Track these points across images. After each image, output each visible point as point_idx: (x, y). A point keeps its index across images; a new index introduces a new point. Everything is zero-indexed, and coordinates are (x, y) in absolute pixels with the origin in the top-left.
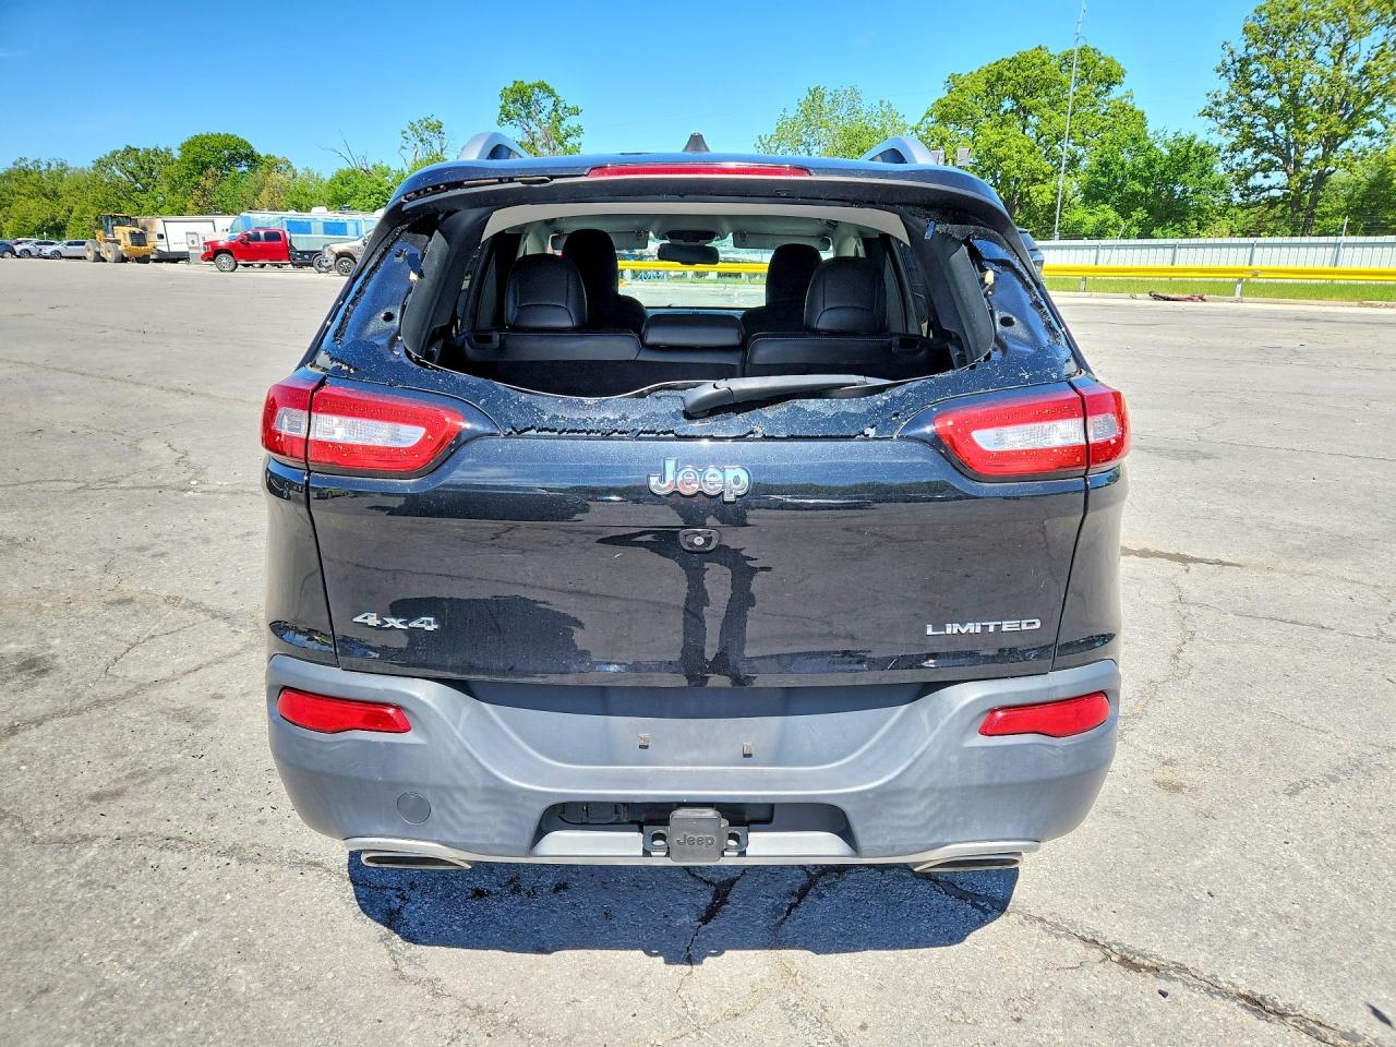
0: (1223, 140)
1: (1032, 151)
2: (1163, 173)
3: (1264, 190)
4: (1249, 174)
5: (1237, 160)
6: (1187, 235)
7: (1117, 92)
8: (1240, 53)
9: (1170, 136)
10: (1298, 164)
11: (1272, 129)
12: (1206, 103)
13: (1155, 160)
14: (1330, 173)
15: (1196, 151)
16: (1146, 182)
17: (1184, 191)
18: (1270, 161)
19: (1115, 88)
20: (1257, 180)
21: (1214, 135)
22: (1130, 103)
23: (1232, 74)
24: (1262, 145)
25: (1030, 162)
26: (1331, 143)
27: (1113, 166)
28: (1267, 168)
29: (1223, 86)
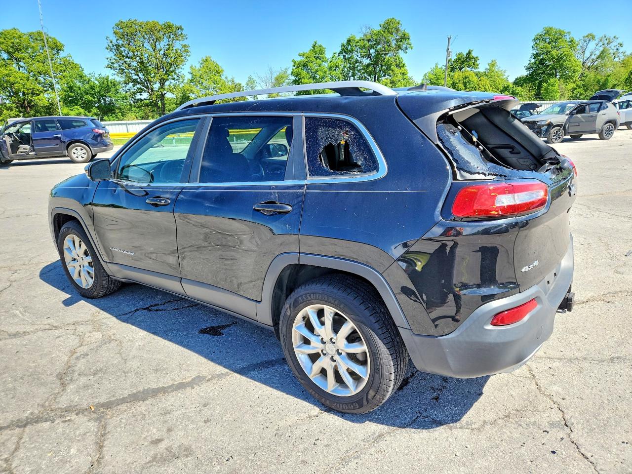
0: (119, 78)
1: (28, 79)
2: (99, 92)
3: (142, 100)
4: (135, 93)
5: (127, 88)
6: (119, 120)
7: (62, 54)
8: (114, 42)
9: (97, 76)
10: (152, 90)
11: (138, 75)
12: (107, 63)
13: (94, 86)
14: (165, 94)
15: (111, 83)
16: (92, 95)
17: (111, 100)
18: (141, 89)
19: (61, 52)
20: (138, 96)
21: (116, 76)
22: (71, 60)
23: (114, 51)
24: (135, 82)
25: (29, 85)
26: (162, 82)
27: (75, 88)
28: (140, 91)
29: (111, 55)
